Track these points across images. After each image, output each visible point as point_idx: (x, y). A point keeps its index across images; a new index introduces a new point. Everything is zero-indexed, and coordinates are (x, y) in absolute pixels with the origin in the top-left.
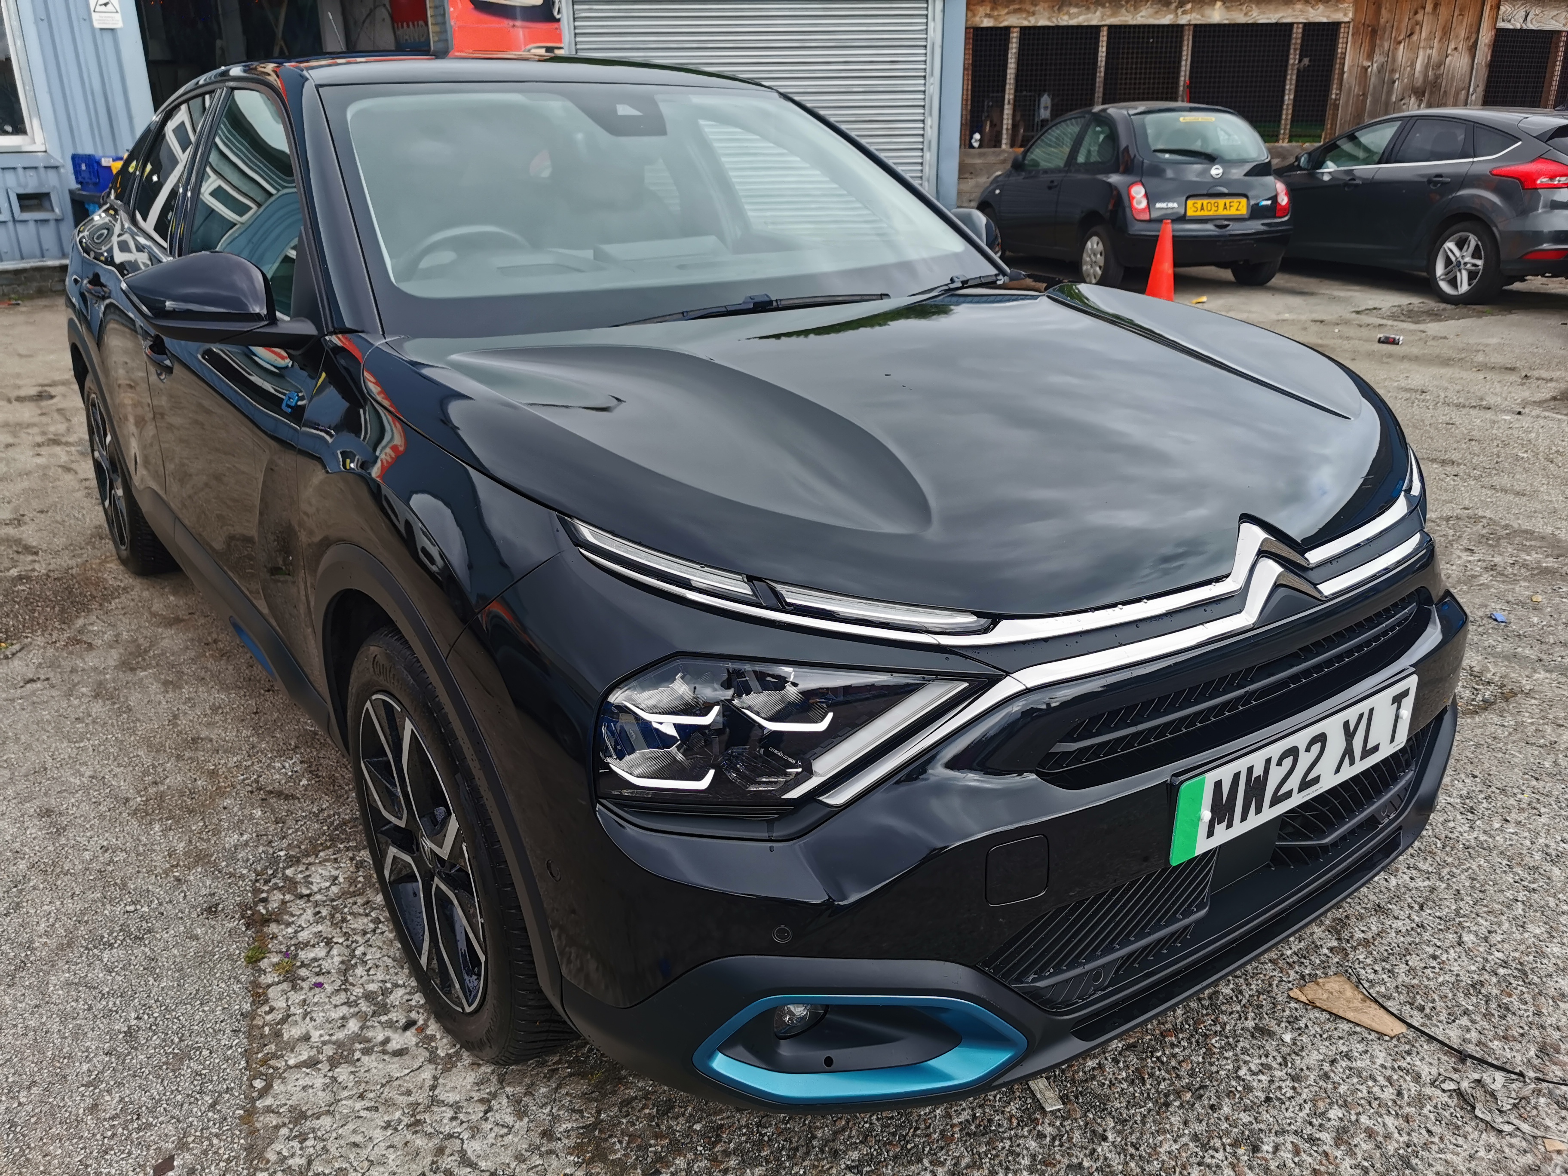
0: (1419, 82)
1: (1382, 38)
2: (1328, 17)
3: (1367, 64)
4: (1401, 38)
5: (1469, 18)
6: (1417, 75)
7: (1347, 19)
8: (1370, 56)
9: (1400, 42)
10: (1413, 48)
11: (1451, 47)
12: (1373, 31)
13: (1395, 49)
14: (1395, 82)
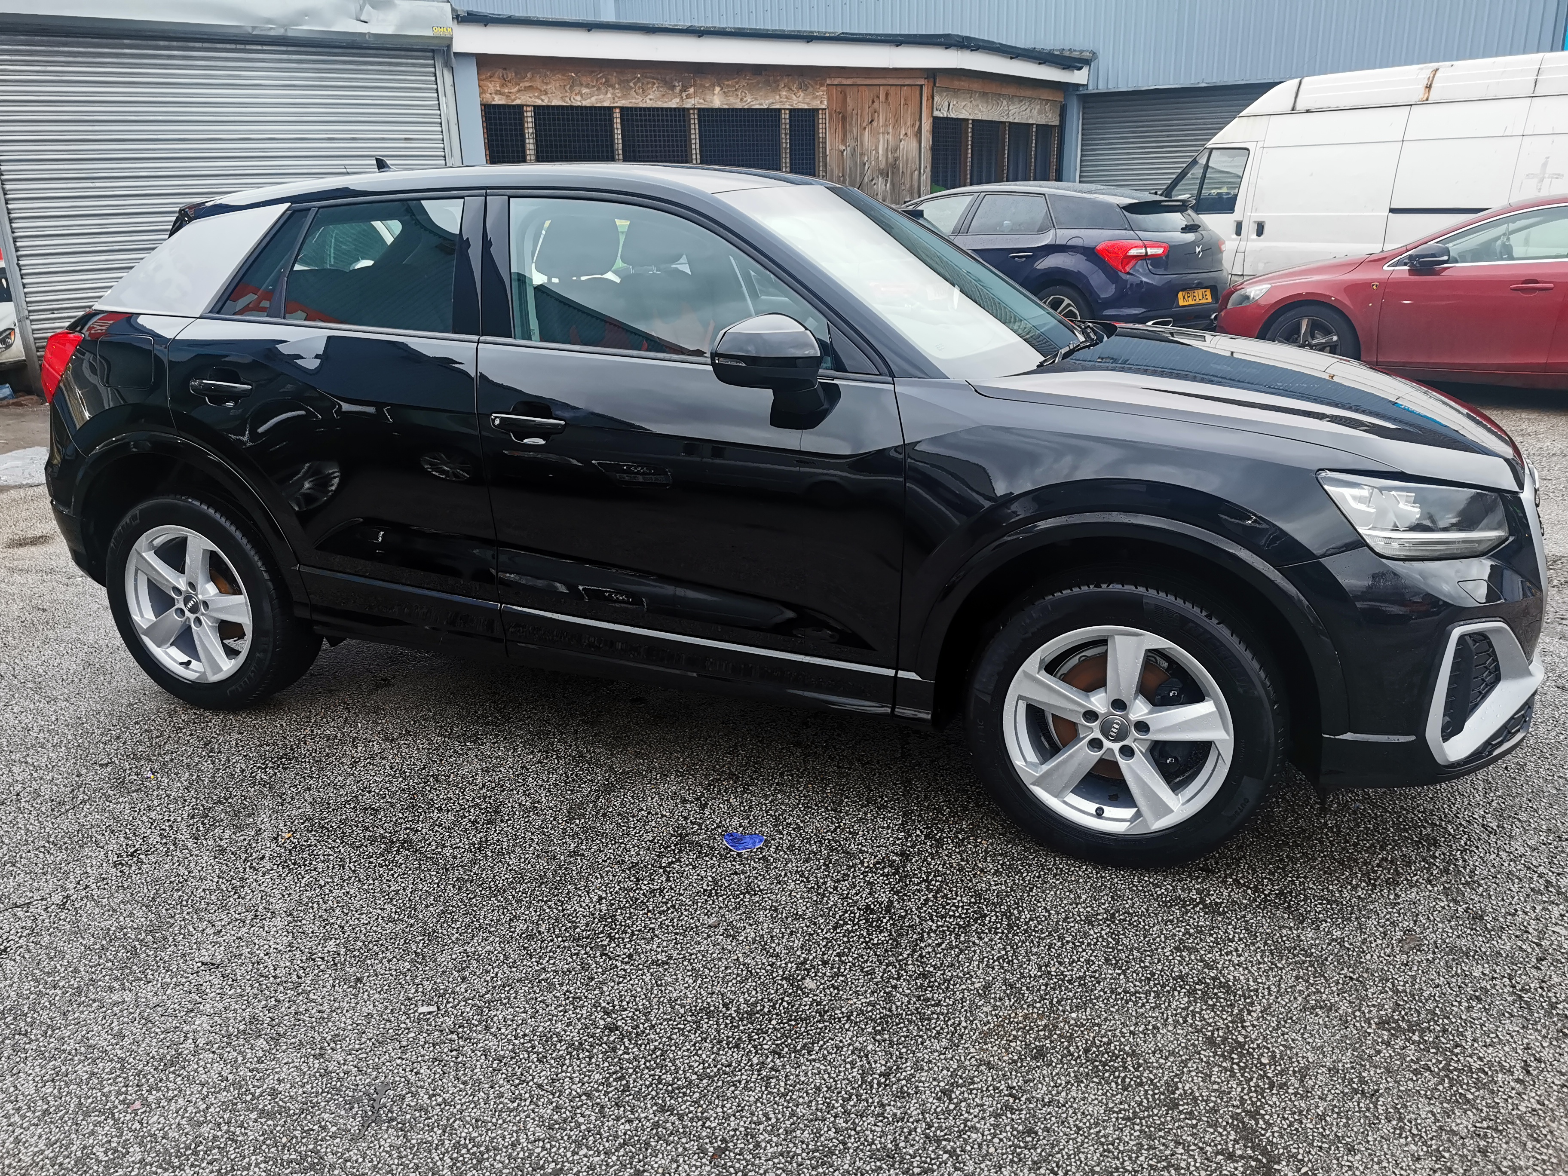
0: (883, 165)
1: (851, 124)
2: (808, 104)
3: (842, 148)
4: (865, 124)
5: (913, 107)
6: (880, 159)
7: (824, 107)
8: (844, 141)
9: (865, 128)
10: (875, 134)
11: (903, 132)
12: (843, 118)
13: (862, 135)
14: (865, 164)
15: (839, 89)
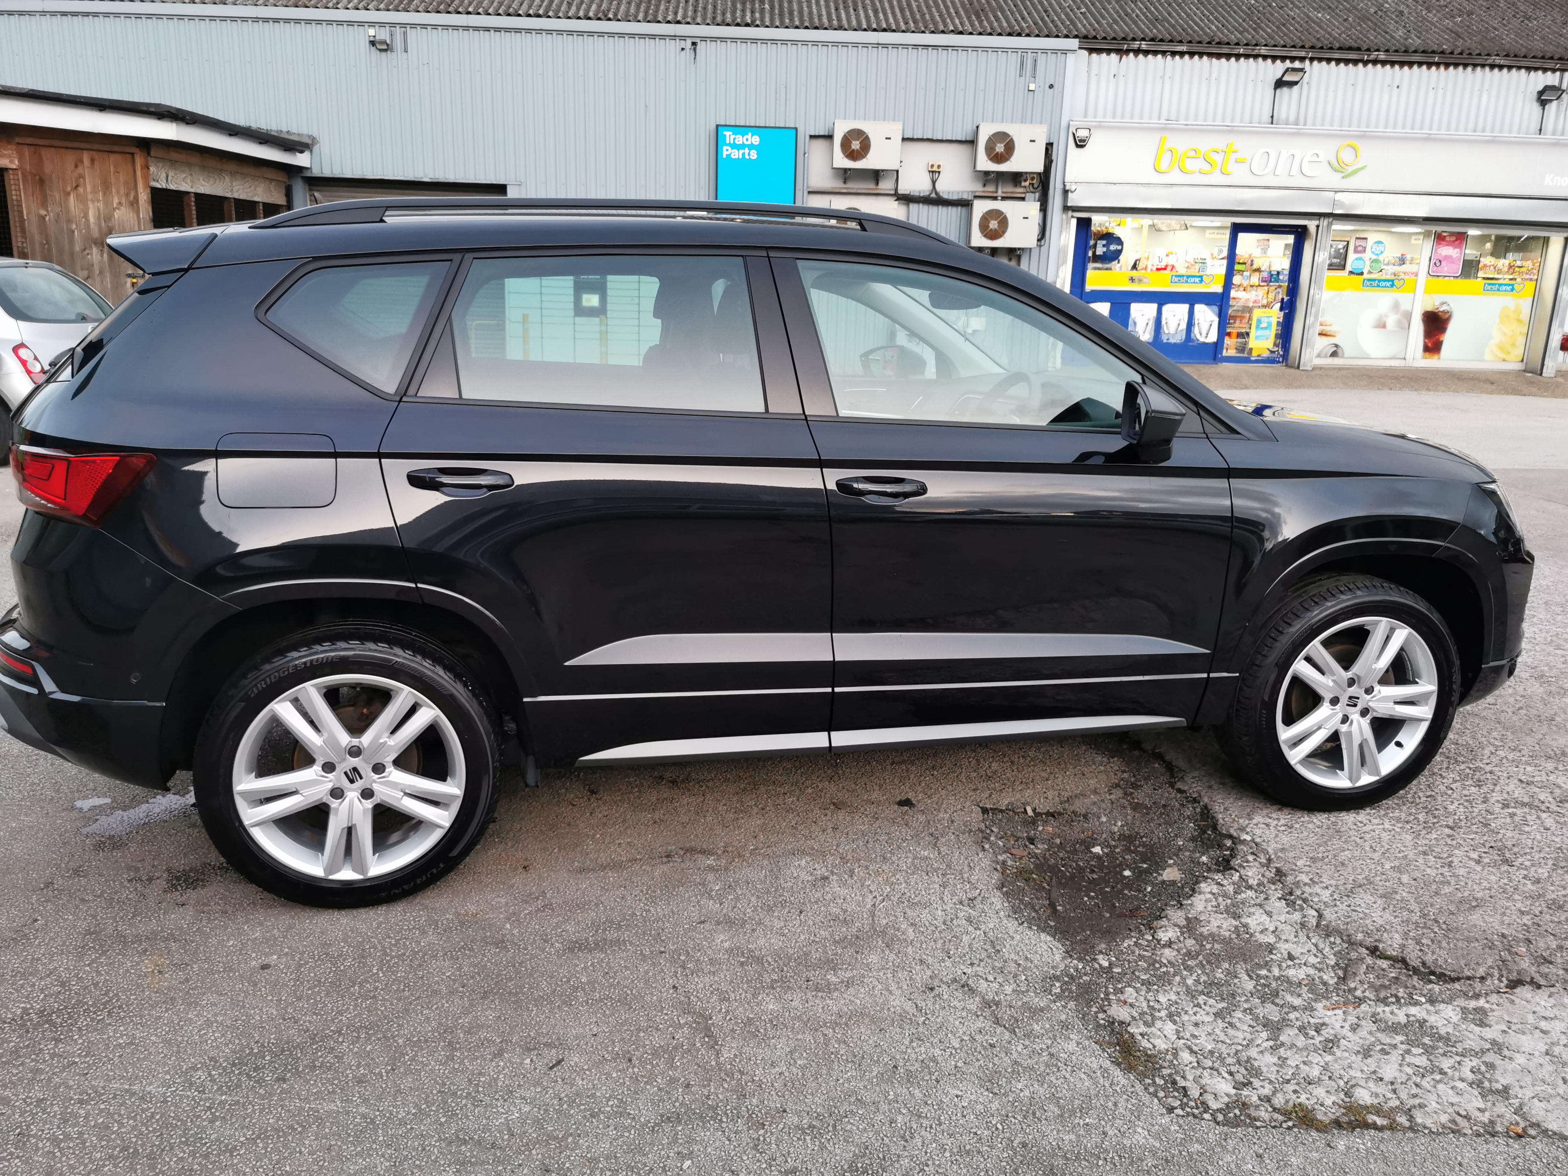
1: (51, 188)
3: (43, 212)
4: (69, 189)
5: (124, 176)
7: (14, 167)
8: (44, 205)
9: (68, 194)
10: (82, 200)
11: (116, 201)
12: (41, 182)
13: (67, 200)
14: (73, 232)
15: (32, 148)
